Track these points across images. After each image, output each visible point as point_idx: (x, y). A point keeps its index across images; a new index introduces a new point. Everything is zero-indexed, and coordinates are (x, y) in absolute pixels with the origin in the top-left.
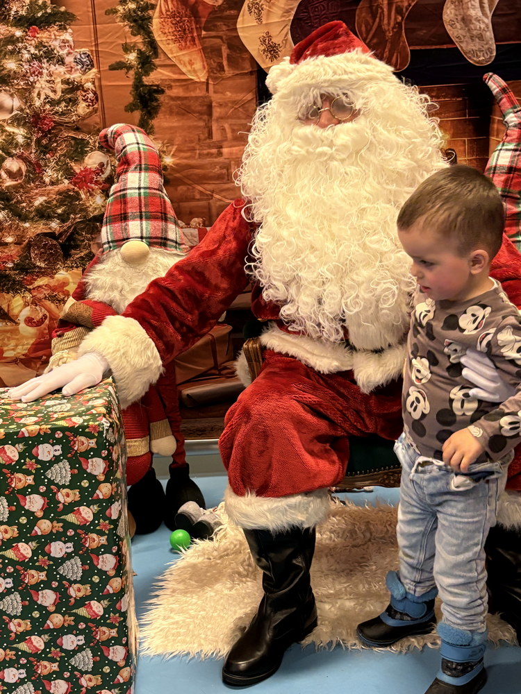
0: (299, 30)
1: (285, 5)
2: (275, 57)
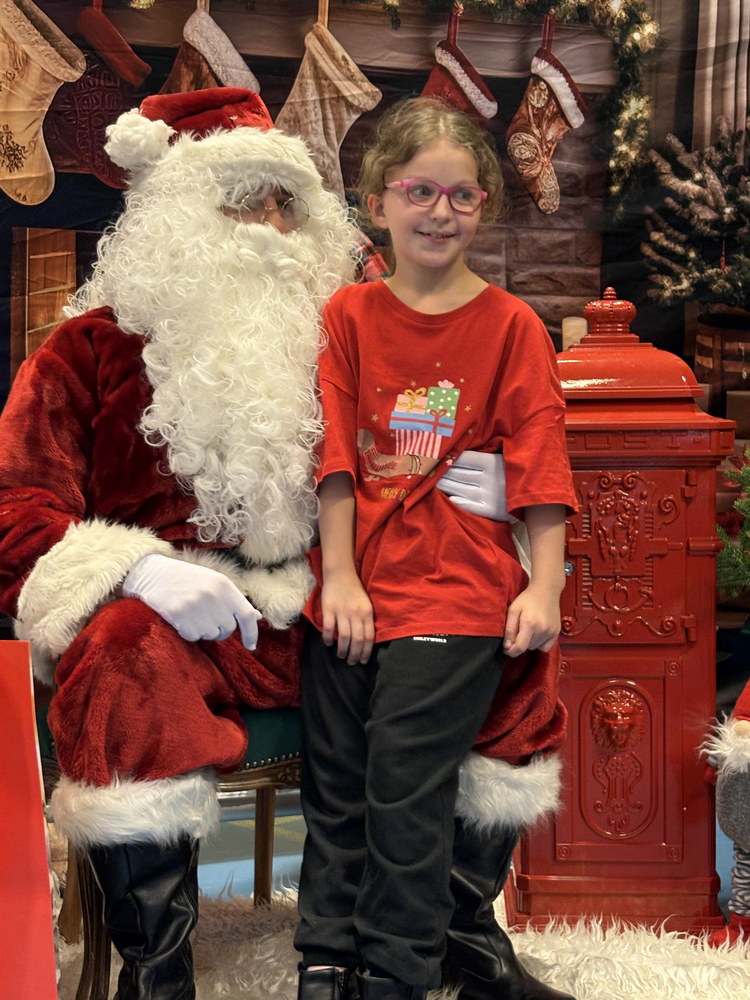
0: (56, 130)
1: (37, 87)
2: (16, 165)
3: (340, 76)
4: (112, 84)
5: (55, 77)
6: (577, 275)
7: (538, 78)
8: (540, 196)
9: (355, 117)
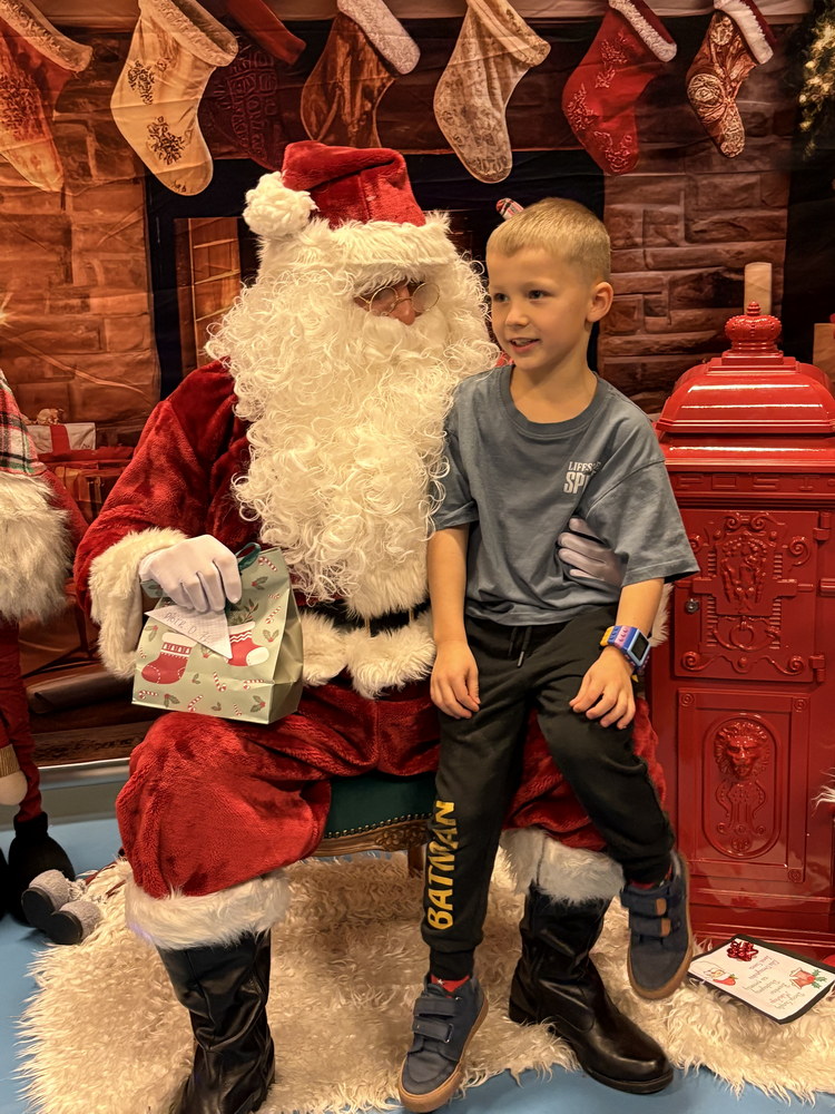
0: (211, 117)
1: (189, 75)
2: (173, 156)
3: (506, 31)
4: (266, 64)
5: (207, 63)
6: (762, 219)
7: (722, 14)
8: (723, 140)
9: (522, 74)
